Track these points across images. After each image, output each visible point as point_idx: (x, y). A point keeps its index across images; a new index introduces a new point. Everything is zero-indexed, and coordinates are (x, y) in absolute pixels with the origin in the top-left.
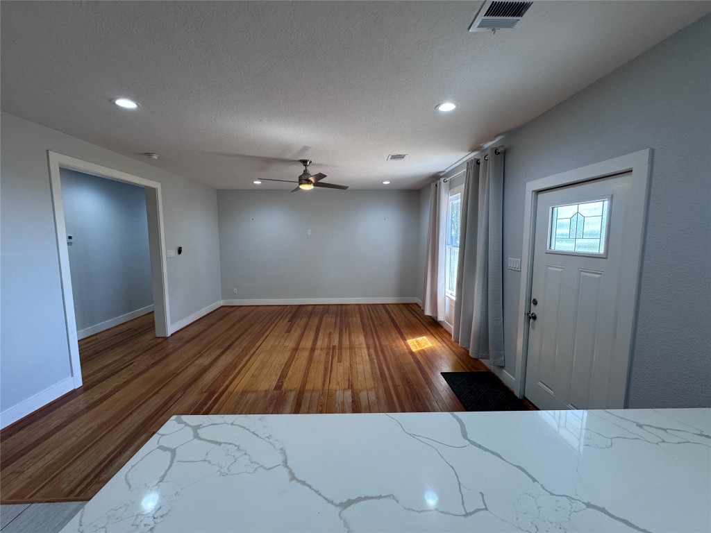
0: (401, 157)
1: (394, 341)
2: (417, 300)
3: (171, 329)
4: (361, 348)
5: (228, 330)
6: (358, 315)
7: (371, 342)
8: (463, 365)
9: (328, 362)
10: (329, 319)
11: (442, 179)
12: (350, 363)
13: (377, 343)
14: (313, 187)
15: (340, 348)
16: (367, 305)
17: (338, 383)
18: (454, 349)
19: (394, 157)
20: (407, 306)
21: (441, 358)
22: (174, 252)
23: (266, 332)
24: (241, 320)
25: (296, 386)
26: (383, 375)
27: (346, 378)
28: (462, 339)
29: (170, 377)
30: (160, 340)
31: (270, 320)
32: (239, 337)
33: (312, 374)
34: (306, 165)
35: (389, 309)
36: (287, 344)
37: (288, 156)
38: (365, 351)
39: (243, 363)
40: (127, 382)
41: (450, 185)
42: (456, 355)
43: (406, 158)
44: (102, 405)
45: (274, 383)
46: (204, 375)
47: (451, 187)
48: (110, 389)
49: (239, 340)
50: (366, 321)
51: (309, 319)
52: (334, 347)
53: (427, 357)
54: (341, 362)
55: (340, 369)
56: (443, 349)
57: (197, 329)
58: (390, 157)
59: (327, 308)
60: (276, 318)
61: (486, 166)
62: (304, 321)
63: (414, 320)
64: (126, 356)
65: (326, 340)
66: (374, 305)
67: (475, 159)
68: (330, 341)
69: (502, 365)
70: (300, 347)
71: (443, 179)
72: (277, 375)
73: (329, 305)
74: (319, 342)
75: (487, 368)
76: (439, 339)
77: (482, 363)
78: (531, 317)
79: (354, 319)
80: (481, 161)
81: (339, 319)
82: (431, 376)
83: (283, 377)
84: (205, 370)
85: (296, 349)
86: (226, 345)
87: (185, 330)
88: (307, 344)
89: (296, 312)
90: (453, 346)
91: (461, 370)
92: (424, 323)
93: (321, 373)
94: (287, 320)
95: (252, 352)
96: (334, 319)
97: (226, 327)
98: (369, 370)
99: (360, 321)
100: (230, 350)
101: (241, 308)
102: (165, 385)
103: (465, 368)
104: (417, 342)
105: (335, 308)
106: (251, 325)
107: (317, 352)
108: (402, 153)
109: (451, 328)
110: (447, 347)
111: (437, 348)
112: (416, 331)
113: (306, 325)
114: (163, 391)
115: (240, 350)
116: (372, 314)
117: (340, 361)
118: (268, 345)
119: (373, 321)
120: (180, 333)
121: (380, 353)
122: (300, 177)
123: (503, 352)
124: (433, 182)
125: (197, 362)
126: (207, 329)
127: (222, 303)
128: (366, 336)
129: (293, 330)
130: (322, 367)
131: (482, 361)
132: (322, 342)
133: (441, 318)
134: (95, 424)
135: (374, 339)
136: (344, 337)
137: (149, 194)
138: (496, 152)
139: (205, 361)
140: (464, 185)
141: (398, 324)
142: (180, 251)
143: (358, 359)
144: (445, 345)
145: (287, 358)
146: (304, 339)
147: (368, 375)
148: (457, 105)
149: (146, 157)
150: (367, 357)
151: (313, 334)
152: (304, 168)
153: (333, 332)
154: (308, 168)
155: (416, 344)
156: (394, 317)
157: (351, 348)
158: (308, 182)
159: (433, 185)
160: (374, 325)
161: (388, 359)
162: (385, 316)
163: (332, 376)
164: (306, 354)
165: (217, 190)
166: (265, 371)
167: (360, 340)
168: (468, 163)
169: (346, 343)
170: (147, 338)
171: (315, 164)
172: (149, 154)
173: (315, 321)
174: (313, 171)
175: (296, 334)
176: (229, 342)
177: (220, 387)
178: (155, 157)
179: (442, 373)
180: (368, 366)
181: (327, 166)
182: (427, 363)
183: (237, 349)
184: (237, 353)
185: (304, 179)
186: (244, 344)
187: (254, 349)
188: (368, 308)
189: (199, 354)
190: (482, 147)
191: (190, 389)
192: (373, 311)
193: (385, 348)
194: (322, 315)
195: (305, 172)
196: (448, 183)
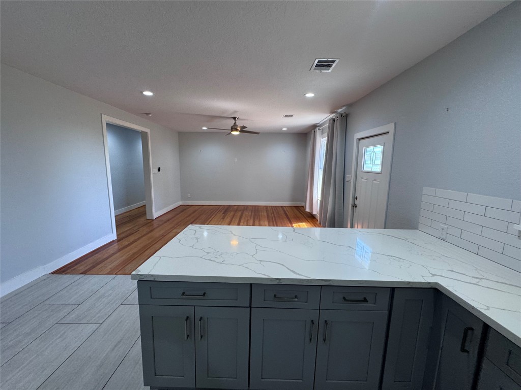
0: (290, 116)
1: (285, 225)
2: (303, 204)
3: (155, 215)
5: (187, 217)
6: (265, 212)
10: (247, 213)
11: (317, 128)
14: (239, 133)
16: (271, 206)
19: (286, 116)
20: (297, 207)
22: (156, 170)
23: (209, 218)
24: (194, 212)
28: (323, 222)
30: (150, 221)
31: (211, 213)
34: (235, 120)
35: (285, 209)
36: (223, 224)
37: (225, 115)
40: (139, 239)
41: (322, 132)
43: (294, 117)
44: (131, 246)
47: (322, 133)
48: (131, 240)
49: (195, 222)
50: (270, 214)
51: (235, 213)
57: (169, 216)
58: (284, 116)
59: (246, 208)
60: (215, 212)
61: (337, 122)
62: (232, 213)
63: (299, 215)
64: (133, 228)
65: (245, 223)
66: (276, 206)
67: (333, 118)
68: (247, 224)
73: (247, 206)
74: (241, 224)
76: (312, 224)
78: (354, 206)
79: (263, 214)
80: (335, 120)
81: (253, 213)
89: (227, 209)
92: (306, 216)
94: (222, 212)
96: (250, 213)
101: (193, 206)
102: (160, 240)
104: (299, 225)
105: (251, 207)
106: (201, 215)
108: (291, 114)
109: (318, 216)
112: (299, 220)
113: (234, 216)
114: (160, 242)
116: (274, 211)
119: (274, 215)
120: (160, 218)
122: (232, 127)
124: (313, 129)
126: (175, 216)
127: (180, 203)
128: (269, 222)
129: (226, 218)
132: (243, 224)
133: (315, 213)
134: (131, 253)
135: (273, 223)
136: (256, 222)
137: (144, 136)
138: (342, 115)
140: (327, 133)
141: (289, 216)
142: (159, 170)
144: (314, 226)
146: (233, 222)
148: (315, 95)
149: (145, 115)
151: (237, 220)
152: (234, 122)
154: (236, 122)
156: (287, 213)
158: (237, 130)
159: (313, 131)
160: (274, 217)
162: (282, 212)
165: (179, 132)
168: (329, 120)
170: (142, 220)
171: (241, 119)
172: (147, 114)
173: (239, 214)
174: (240, 123)
175: (227, 220)
178: (150, 115)
181: (248, 120)
185: (234, 128)
188: (272, 208)
190: (336, 112)
194: (243, 211)
195: (235, 124)
196: (321, 131)
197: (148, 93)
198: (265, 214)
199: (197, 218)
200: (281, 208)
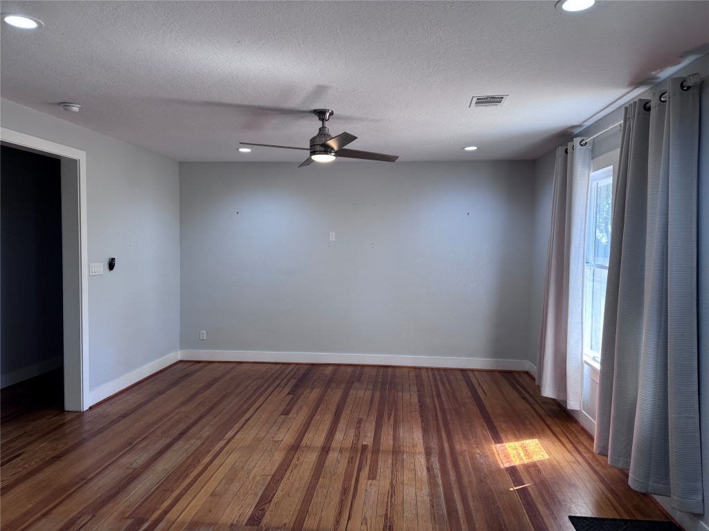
0: (495, 100)
1: (479, 444)
2: (527, 365)
3: (90, 397)
4: (414, 454)
6: (414, 388)
7: (434, 444)
8: (616, 504)
9: (351, 476)
10: (361, 393)
11: (577, 141)
12: (391, 484)
13: (446, 446)
14: (334, 158)
15: (376, 451)
16: (432, 369)
17: (365, 521)
18: (598, 469)
19: (482, 101)
20: (509, 375)
21: (571, 485)
22: (102, 267)
23: (248, 409)
24: (208, 386)
25: (286, 521)
26: (452, 511)
27: (382, 511)
28: (613, 451)
29: (78, 483)
30: (70, 416)
32: (201, 417)
33: (318, 499)
34: (323, 120)
35: (474, 381)
36: (280, 436)
37: (293, 103)
38: (421, 461)
39: (200, 468)
41: (592, 150)
42: (602, 481)
43: (505, 102)
45: (249, 511)
46: (132, 486)
47: (594, 154)
49: (200, 424)
50: (428, 401)
51: (325, 392)
52: (364, 448)
53: (543, 482)
54: (374, 478)
55: (371, 492)
56: (576, 466)
57: (134, 399)
58: (475, 100)
60: (268, 387)
61: (661, 112)
62: (314, 394)
63: (521, 405)
65: (352, 433)
66: (445, 370)
67: (640, 100)
68: (357, 436)
69: (698, 511)
70: (303, 443)
71: (580, 139)
72: (256, 494)
73: (363, 366)
74: (339, 436)
75: (666, 515)
76: (569, 446)
77: (655, 503)
79: (407, 396)
80: (652, 104)
81: (378, 394)
82: (548, 522)
83: (265, 499)
84: (133, 476)
85: (295, 448)
86: (176, 432)
87: (113, 401)
88: (316, 438)
89: (305, 376)
90: (596, 463)
91: (611, 515)
92: (542, 412)
93: (336, 499)
94: (287, 390)
95: (217, 448)
96: (369, 393)
97: (181, 400)
98: (427, 499)
99: (416, 400)
100: (181, 442)
101: (212, 366)
102: (64, 499)
103: (621, 511)
104: (524, 448)
105: (374, 372)
106: (223, 398)
107: (333, 456)
108: (496, 93)
109: (592, 423)
110: (584, 464)
111: (564, 464)
112: (522, 426)
113: (319, 402)
114: (60, 509)
115: (199, 442)
116: (441, 388)
117: (372, 476)
118: (247, 436)
119: (441, 402)
120: (104, 406)
121: (450, 466)
122: (313, 141)
123: (699, 484)
124: (562, 145)
125: (123, 460)
126: (148, 402)
127: (178, 355)
128: (425, 431)
129: (295, 410)
130: (338, 486)
131: (657, 498)
132: (342, 438)
133: (573, 404)
135: (440, 437)
136: (384, 429)
138: (683, 85)
139: (136, 459)
140: (618, 150)
141: (489, 410)
142: (111, 265)
143: (407, 476)
144: (580, 459)
145: (277, 465)
146: (312, 429)
147: (424, 509)
149: (61, 108)
150: (425, 473)
151: (328, 418)
152: (320, 124)
153: (365, 417)
154: (327, 124)
155: (521, 451)
156: (482, 395)
157: (396, 452)
158: (327, 150)
159: (560, 151)
160: (443, 410)
161: (466, 479)
162: (465, 392)
163: (355, 506)
164: (313, 457)
165: (181, 163)
166: (235, 486)
167: (414, 437)
168: (626, 108)
169: (387, 442)
171: (340, 118)
172: (65, 105)
173: (335, 395)
174: (334, 128)
175: (298, 418)
176: (182, 427)
177: (156, 509)
178: (76, 109)
179: (571, 518)
180: (425, 491)
181: (357, 119)
182: (542, 495)
183: (192, 441)
184: (193, 448)
185: (319, 146)
186: (206, 433)
187: (222, 443)
188: (434, 376)
189: (130, 446)
190: (654, 78)
191: (104, 510)
192: (443, 383)
193: (460, 458)
194: (350, 384)
195: (322, 131)
196: (589, 147)
197: (20, 22)
198: (415, 399)
199: (212, 408)
200: (460, 377)
